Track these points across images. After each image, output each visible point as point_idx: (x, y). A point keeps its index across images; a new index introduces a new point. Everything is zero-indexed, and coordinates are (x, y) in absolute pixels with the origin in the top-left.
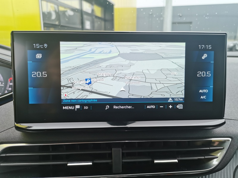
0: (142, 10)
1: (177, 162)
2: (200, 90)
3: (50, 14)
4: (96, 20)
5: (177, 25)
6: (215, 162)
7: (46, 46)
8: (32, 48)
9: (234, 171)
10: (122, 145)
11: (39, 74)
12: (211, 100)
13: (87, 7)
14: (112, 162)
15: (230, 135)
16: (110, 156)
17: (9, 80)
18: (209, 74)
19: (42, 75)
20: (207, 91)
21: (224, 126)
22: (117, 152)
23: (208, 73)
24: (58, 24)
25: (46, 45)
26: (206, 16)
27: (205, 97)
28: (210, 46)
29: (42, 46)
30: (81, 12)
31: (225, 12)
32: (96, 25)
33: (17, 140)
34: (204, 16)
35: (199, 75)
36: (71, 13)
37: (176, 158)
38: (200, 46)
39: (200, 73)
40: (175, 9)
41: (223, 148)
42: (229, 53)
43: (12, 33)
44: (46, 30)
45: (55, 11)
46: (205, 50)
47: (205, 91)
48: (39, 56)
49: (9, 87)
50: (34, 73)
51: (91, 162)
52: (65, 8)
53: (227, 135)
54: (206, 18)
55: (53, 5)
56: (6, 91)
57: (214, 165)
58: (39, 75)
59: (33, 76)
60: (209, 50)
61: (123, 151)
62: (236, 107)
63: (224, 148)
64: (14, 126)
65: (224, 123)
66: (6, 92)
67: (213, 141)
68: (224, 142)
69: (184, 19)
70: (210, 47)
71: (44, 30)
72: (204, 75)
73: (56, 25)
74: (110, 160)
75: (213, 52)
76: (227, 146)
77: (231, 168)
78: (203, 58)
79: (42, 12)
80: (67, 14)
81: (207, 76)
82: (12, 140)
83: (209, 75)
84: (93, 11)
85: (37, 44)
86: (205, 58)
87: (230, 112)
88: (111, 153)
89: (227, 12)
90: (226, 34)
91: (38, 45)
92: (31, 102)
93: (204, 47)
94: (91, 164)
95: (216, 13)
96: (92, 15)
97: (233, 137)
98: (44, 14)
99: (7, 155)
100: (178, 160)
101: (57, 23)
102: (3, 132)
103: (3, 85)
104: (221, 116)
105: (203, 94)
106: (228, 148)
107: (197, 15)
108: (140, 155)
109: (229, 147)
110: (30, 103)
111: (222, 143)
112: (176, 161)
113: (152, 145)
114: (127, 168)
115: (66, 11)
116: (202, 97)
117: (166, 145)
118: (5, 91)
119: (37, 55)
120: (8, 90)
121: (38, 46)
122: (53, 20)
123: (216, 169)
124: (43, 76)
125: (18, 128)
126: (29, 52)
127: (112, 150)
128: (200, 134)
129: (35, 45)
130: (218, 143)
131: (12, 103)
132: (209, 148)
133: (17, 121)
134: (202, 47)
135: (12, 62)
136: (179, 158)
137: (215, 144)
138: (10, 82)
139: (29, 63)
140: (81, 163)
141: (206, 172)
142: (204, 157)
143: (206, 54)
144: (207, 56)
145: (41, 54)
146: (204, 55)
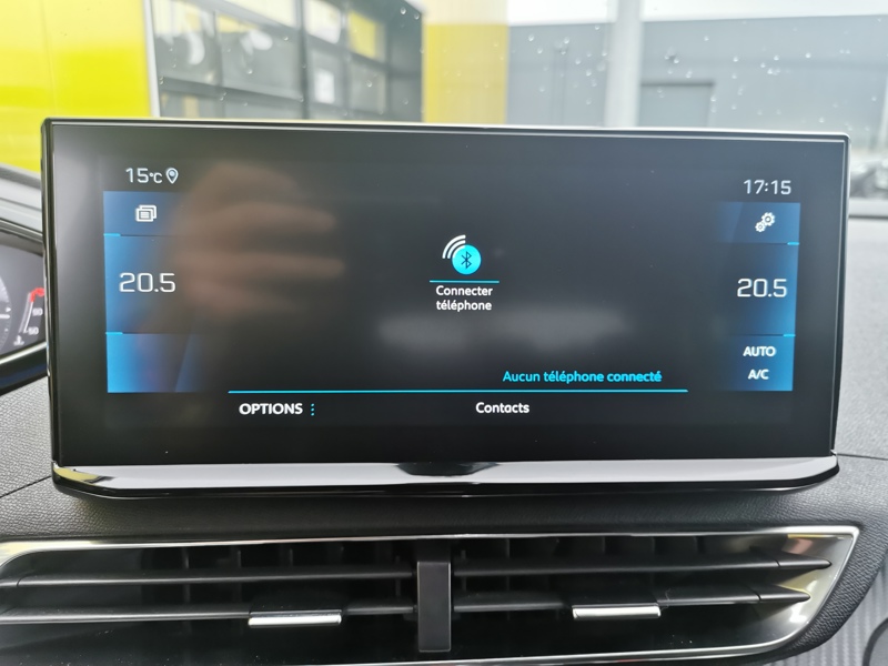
0: (531, 40)
1: (656, 615)
2: (748, 348)
3: (181, 43)
4: (355, 69)
6: (797, 618)
7: (172, 178)
8: (123, 184)
9: (865, 645)
10: (452, 550)
11: (145, 280)
12: (786, 385)
13: (323, 22)
14: (415, 613)
15: (853, 517)
16: (408, 591)
17: (29, 296)
18: (782, 288)
19: (157, 284)
20: (771, 351)
21: (838, 476)
22: (433, 576)
23: (779, 284)
24: (214, 84)
25: (172, 173)
26: (771, 64)
27: (766, 374)
28: (786, 184)
29: (158, 178)
30: (302, 41)
31: (842, 52)
32: (356, 88)
33: (62, 527)
34: (763, 66)
35: (744, 291)
36: (261, 41)
37: (655, 601)
38: (748, 182)
39: (746, 283)
40: (653, 30)
41: (827, 563)
42: (854, 205)
43: (48, 125)
45: (204, 35)
46: (769, 200)
47: (766, 351)
48: (146, 213)
49: (31, 325)
50: (129, 278)
51: (336, 613)
52: (240, 20)
53: (845, 517)
54: (770, 72)
55: (194, 11)
56: (19, 338)
57: (792, 627)
58: (145, 285)
59: (122, 290)
60: (780, 198)
61: (458, 573)
62: (875, 409)
63: (830, 565)
64: (50, 473)
65: (834, 471)
66: (19, 342)
67: (789, 536)
68: (832, 540)
69: (688, 76)
70: (786, 187)
71: (162, 115)
72: (760, 290)
73: (205, 86)
74: (409, 605)
75: (796, 207)
76: (842, 555)
77: (857, 635)
78: (760, 227)
79: (154, 35)
80: (247, 44)
81: (773, 297)
82: (42, 529)
83: (781, 292)
84: (344, 33)
85: (139, 170)
86: (768, 227)
87: (855, 428)
88: (413, 581)
89: (848, 52)
90: (845, 138)
91: (142, 172)
92: (114, 386)
93: (764, 187)
94: (336, 618)
95: (808, 56)
96: (341, 50)
97: (865, 523)
99: (22, 583)
100: (661, 608)
101: (209, 78)
102: (7, 497)
103: (8, 317)
104: (823, 447)
105: (758, 363)
106: (848, 563)
107: (736, 60)
108: (521, 586)
109: (849, 560)
110: (112, 388)
111: (822, 545)
112: (654, 610)
113: (564, 550)
114: (472, 636)
115: (244, 35)
116: (753, 375)
117: (616, 549)
118: (15, 340)
119: (138, 210)
120: (25, 336)
121: (144, 175)
122: (196, 67)
123: (799, 643)
124: (162, 289)
125: (63, 484)
126: (109, 198)
127: (415, 567)
128: (745, 511)
129: (130, 170)
130: (809, 543)
131: (42, 386)
132: (774, 564)
133: (61, 456)
134: (755, 187)
135: (44, 232)
136: (664, 598)
137: (798, 550)
138: (35, 306)
139: (110, 238)
140: (299, 615)
141: (766, 650)
142: (756, 598)
143: (770, 214)
144: (773, 221)
145: (155, 207)
146: (763, 217)
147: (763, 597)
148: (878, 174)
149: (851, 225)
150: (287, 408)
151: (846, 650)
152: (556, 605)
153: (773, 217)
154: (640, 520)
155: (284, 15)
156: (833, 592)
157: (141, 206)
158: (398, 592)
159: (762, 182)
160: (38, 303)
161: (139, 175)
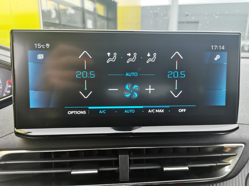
0: (149, 8)
1: (187, 170)
3: (49, 12)
4: (98, 18)
5: (186, 24)
6: (227, 170)
7: (48, 46)
8: (33, 48)
9: (246, 178)
10: (129, 152)
12: (223, 104)
13: (89, 6)
14: (118, 170)
15: (243, 141)
16: (116, 164)
17: (7, 82)
21: (238, 130)
22: (124, 159)
24: (59, 23)
25: (48, 45)
26: (216, 15)
29: (44, 46)
30: (83, 11)
31: (236, 11)
32: (99, 24)
33: (17, 146)
34: (214, 15)
36: (72, 11)
37: (187, 166)
38: (212, 46)
40: (181, 7)
41: (235, 154)
42: (242, 54)
44: (46, 29)
45: (56, 10)
46: (218, 51)
48: (41, 57)
49: (8, 90)
51: (96, 170)
52: (66, 6)
53: (240, 141)
54: (216, 17)
55: (52, 3)
56: (4, 94)
57: (226, 172)
60: (222, 50)
61: (131, 158)
63: (237, 155)
64: (14, 131)
65: (237, 128)
66: (4, 95)
67: (225, 147)
68: (237, 148)
69: (193, 19)
71: (44, 28)
74: (117, 168)
75: (226, 54)
76: (240, 152)
77: (243, 175)
78: (216, 59)
79: (42, 10)
80: (68, 12)
82: (11, 147)
84: (95, 9)
85: (38, 44)
86: (218, 59)
87: (242, 116)
88: (118, 160)
89: (238, 11)
90: (240, 33)
91: (39, 45)
93: (217, 48)
94: (96, 171)
95: (227, 12)
96: (94, 14)
97: (246, 143)
98: (43, 12)
99: (6, 162)
100: (188, 167)
101: (57, 22)
102: (2, 138)
103: (1, 88)
104: (234, 121)
107: (206, 14)
108: (148, 162)
109: (242, 153)
110: (31, 107)
111: (234, 149)
112: (187, 168)
113: (161, 151)
114: (135, 176)
115: (67, 9)
117: (175, 151)
118: (3, 94)
119: (38, 56)
120: (6, 93)
121: (39, 46)
122: (53, 19)
123: (228, 177)
125: (17, 134)
126: (30, 52)
127: (118, 157)
128: (212, 140)
129: (36, 44)
130: (230, 149)
131: (11, 107)
132: (221, 155)
133: (17, 126)
134: (214, 48)
135: (11, 63)
136: (190, 165)
137: (227, 151)
138: (9, 85)
139: (30, 64)
140: (86, 171)
141: (218, 179)
142: (216, 164)
143: (219, 55)
144: (219, 57)
145: (43, 55)
146: (217, 56)
147: (217, 164)
148: (245, 47)
149: (241, 60)
150: (81, 112)
151: (240, 179)
152: (158, 167)
153: (219, 56)
154: (182, 143)
155: (78, 4)
156: (237, 162)
157: (39, 55)
158: (114, 164)
159: (216, 46)
160: (10, 84)
161: (38, 46)
